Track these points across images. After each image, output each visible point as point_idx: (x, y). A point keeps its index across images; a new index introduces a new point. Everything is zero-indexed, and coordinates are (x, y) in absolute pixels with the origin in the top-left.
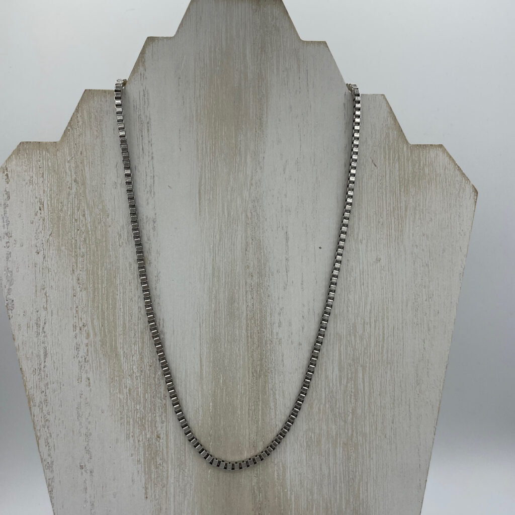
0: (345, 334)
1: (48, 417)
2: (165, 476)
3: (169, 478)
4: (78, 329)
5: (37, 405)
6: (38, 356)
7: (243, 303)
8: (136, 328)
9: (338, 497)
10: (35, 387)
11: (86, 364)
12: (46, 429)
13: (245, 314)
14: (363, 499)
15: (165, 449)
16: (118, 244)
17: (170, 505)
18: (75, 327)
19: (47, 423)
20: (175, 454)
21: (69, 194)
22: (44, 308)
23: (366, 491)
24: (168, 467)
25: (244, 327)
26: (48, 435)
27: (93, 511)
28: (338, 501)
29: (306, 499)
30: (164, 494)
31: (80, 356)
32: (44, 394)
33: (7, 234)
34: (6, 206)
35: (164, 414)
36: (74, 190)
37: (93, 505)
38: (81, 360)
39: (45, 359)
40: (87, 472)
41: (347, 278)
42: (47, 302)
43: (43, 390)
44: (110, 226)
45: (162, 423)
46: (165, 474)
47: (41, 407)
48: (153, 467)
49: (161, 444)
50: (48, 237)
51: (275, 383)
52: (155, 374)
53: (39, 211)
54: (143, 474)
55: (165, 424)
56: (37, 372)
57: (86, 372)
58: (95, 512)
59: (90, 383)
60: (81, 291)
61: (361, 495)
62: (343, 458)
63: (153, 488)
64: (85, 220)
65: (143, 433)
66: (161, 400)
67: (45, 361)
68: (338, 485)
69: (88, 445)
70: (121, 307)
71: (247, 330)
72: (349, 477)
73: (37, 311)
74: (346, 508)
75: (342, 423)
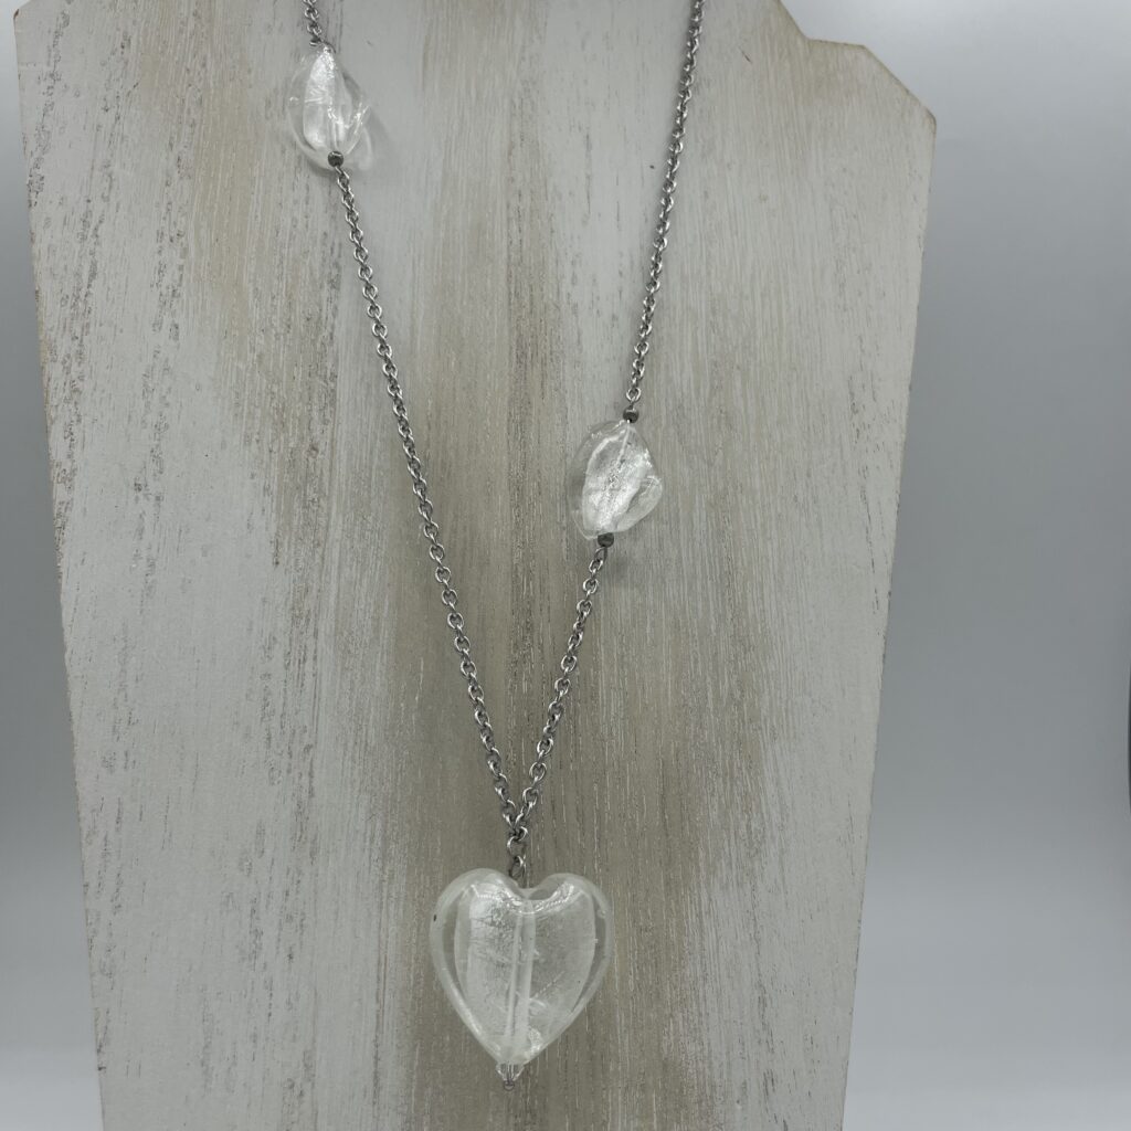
1: (79, 385)
2: (324, 524)
3: (331, 530)
4: (167, 238)
5: (60, 359)
6: (78, 275)
8: (285, 251)
9: (700, 606)
10: (62, 327)
11: (175, 300)
12: (71, 406)
13: (505, 255)
14: (754, 616)
15: (326, 474)
16: (263, 114)
17: (329, 583)
18: (160, 235)
19: (75, 396)
20: (347, 485)
21: (181, 31)
22: (103, 197)
23: (760, 601)
24: (330, 508)
26: (74, 418)
27: (150, 578)
28: (701, 614)
29: (629, 602)
30: (318, 560)
31: (164, 284)
32: (77, 342)
33: (52, 75)
34: (57, 34)
35: (329, 409)
36: (191, 27)
37: (152, 565)
38: (164, 292)
39: (90, 281)
40: (148, 499)
42: (110, 187)
43: (79, 336)
44: (250, 87)
45: (325, 422)
46: (322, 521)
47: (67, 364)
48: (296, 505)
49: (318, 462)
50: (130, 88)
52: (317, 336)
53: (121, 50)
54: (274, 515)
55: (329, 427)
56: (71, 301)
57: (173, 314)
58: (153, 581)
59: (177, 334)
60: (181, 178)
62: (707, 530)
63: (293, 546)
65: (282, 438)
66: (325, 381)
67: (89, 286)
68: (699, 583)
69: (158, 446)
70: (259, 214)
72: (721, 567)
73: (89, 201)
75: (705, 467)
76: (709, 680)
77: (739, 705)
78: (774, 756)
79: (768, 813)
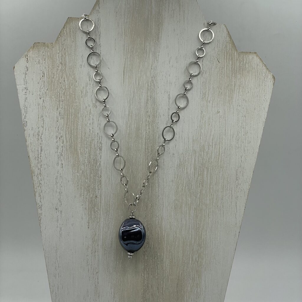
0: (198, 151)
1: (41, 182)
2: (99, 217)
3: (101, 218)
4: (58, 138)
5: (36, 175)
6: (38, 150)
7: (144, 131)
8: (88, 140)
9: (190, 237)
10: (35, 166)
11: (62, 156)
12: (40, 188)
13: (145, 137)
14: (204, 239)
15: (99, 204)
16: (80, 96)
17: (101, 232)
18: (57, 137)
19: (40, 185)
20: (104, 206)
21: (57, 70)
22: (42, 126)
23: (205, 235)
24: (100, 213)
25: (144, 143)
26: (41, 191)
27: (61, 232)
28: (190, 239)
29: (172, 236)
30: (98, 227)
31: (59, 152)
32: (39, 170)
33: (25, 88)
34: (26, 74)
35: (100, 185)
36: (60, 68)
37: (61, 229)
38: (59, 154)
39: (41, 152)
40: (59, 212)
41: (201, 121)
42: (43, 123)
43: (39, 168)
44: (77, 87)
45: (99, 189)
46: (99, 216)
47: (38, 177)
48: (92, 212)
49: (97, 201)
50: (46, 91)
51: (159, 174)
52: (96, 164)
53: (42, 78)
54: (87, 215)
55: (100, 191)
56: (37, 158)
57: (61, 161)
58: (61, 233)
59: (63, 166)
60: (61, 119)
61: (203, 237)
62: (194, 216)
63: (92, 223)
64: (65, 83)
65: (89, 194)
66: (99, 178)
67: (41, 154)
68: (190, 230)
69: (60, 198)
70: (81, 128)
71: (145, 145)
72: (196, 226)
73: (39, 128)
74: (194, 243)
75: (194, 198)
76: (191, 256)
77: (198, 262)
78: (205, 274)
79: (202, 288)
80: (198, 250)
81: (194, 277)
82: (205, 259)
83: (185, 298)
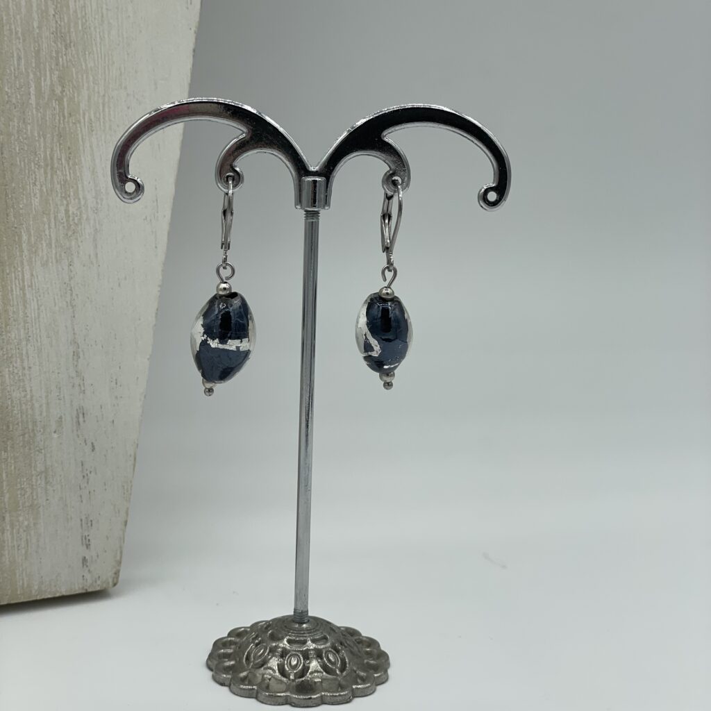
61: (72, 4)
80: (57, 52)
81: (52, 159)
82: (88, 89)
83: (25, 237)
